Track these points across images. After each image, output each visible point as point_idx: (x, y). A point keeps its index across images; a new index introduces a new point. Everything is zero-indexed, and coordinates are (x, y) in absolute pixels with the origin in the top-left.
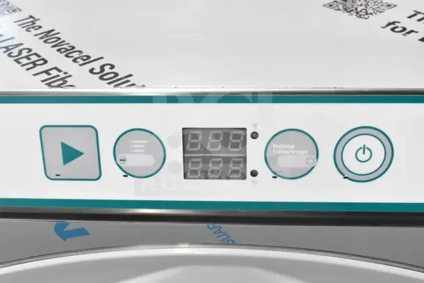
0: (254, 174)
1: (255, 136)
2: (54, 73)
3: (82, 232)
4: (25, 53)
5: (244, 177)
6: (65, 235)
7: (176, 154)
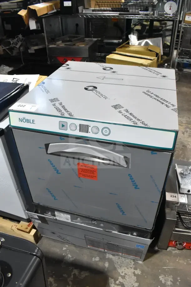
0: (90, 132)
1: (90, 126)
2: (62, 113)
3: (64, 139)
4: (59, 109)
5: (88, 133)
6: (61, 139)
7: (78, 128)
